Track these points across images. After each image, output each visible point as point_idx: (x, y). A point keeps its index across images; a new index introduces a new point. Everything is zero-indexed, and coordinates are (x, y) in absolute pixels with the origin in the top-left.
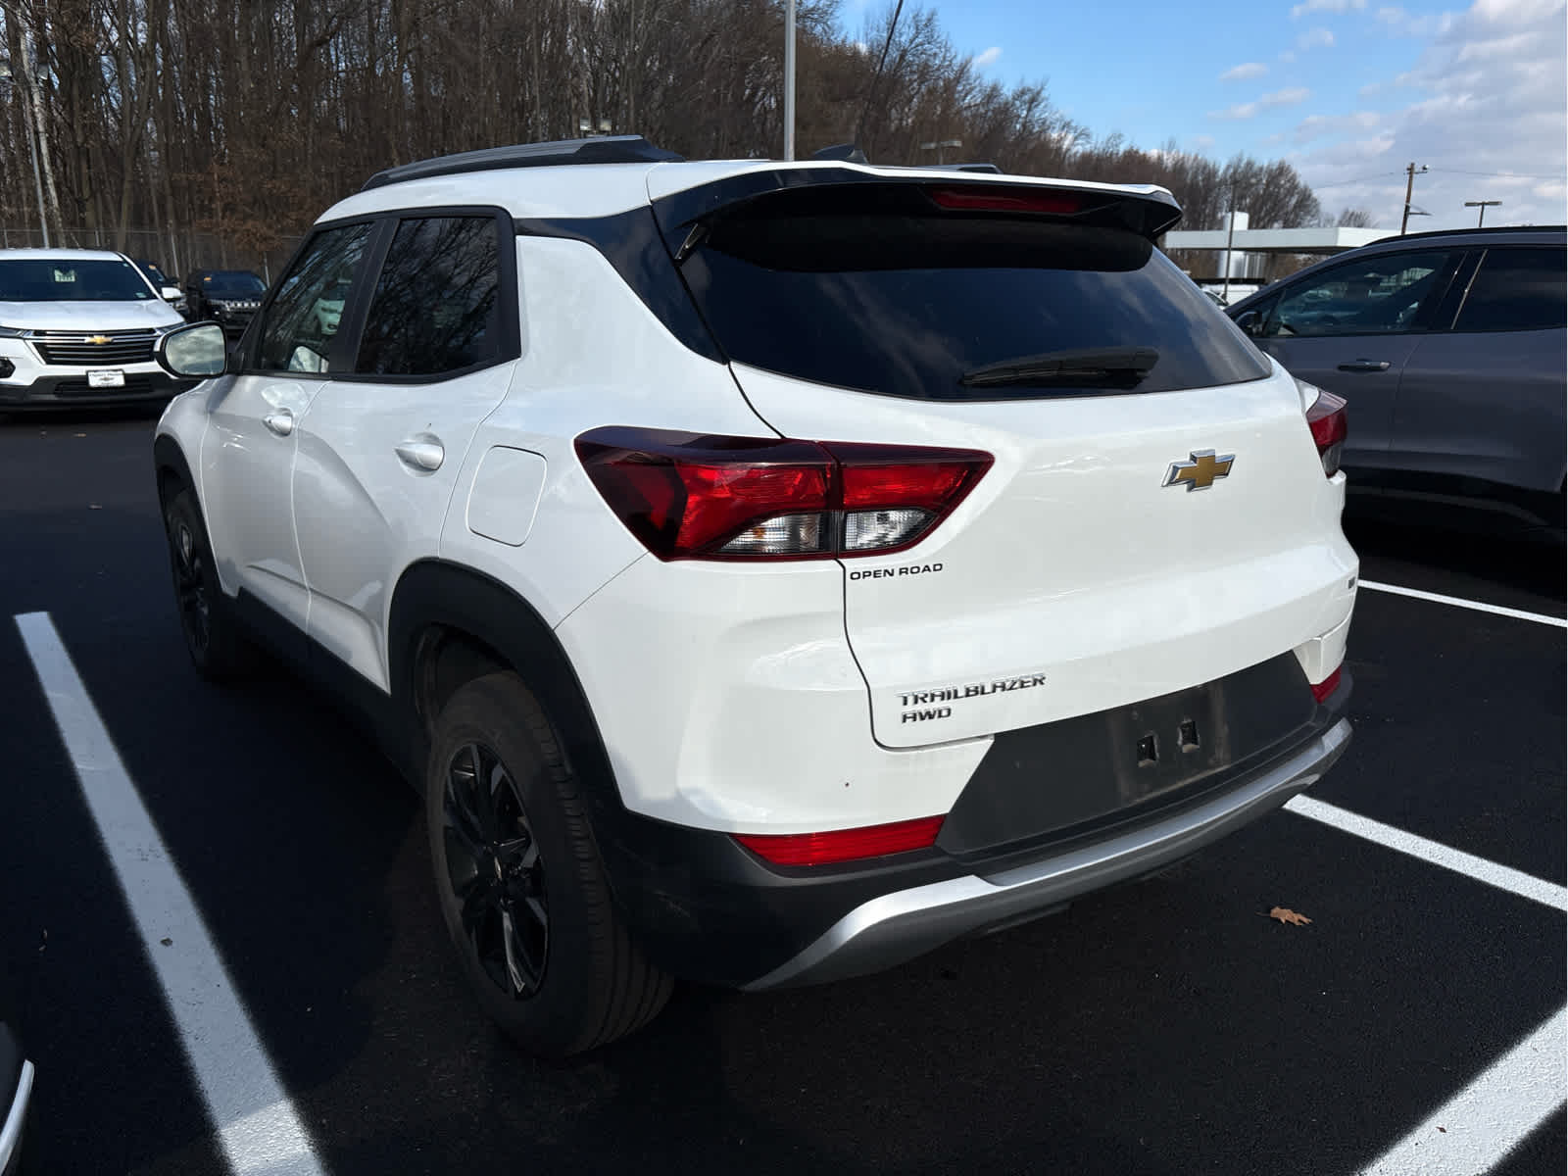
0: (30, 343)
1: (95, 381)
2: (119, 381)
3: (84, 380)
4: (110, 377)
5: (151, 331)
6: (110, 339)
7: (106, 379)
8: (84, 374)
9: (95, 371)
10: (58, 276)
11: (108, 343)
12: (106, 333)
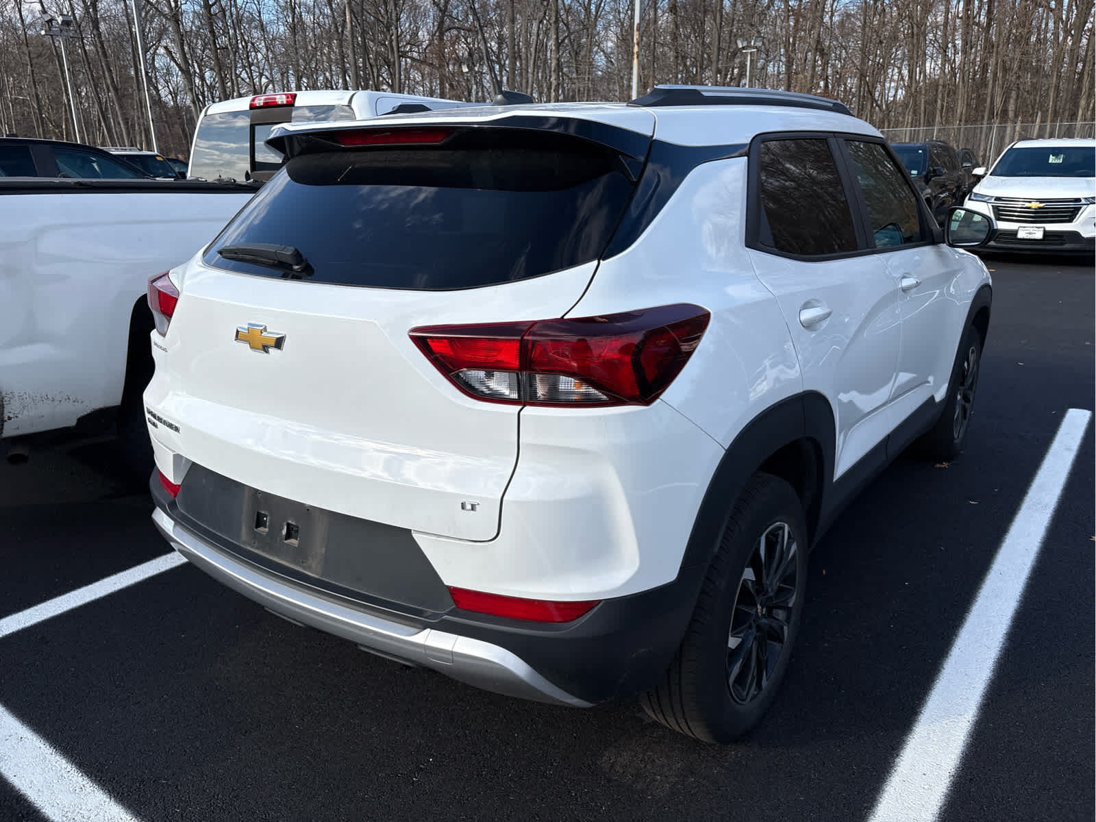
0: (990, 205)
1: (1021, 235)
2: (1039, 235)
3: (1015, 233)
4: (1034, 232)
5: (1078, 200)
6: (1042, 205)
7: (1030, 234)
8: (1017, 228)
9: (1024, 227)
10: (1052, 159)
11: (1040, 208)
12: (1041, 201)
